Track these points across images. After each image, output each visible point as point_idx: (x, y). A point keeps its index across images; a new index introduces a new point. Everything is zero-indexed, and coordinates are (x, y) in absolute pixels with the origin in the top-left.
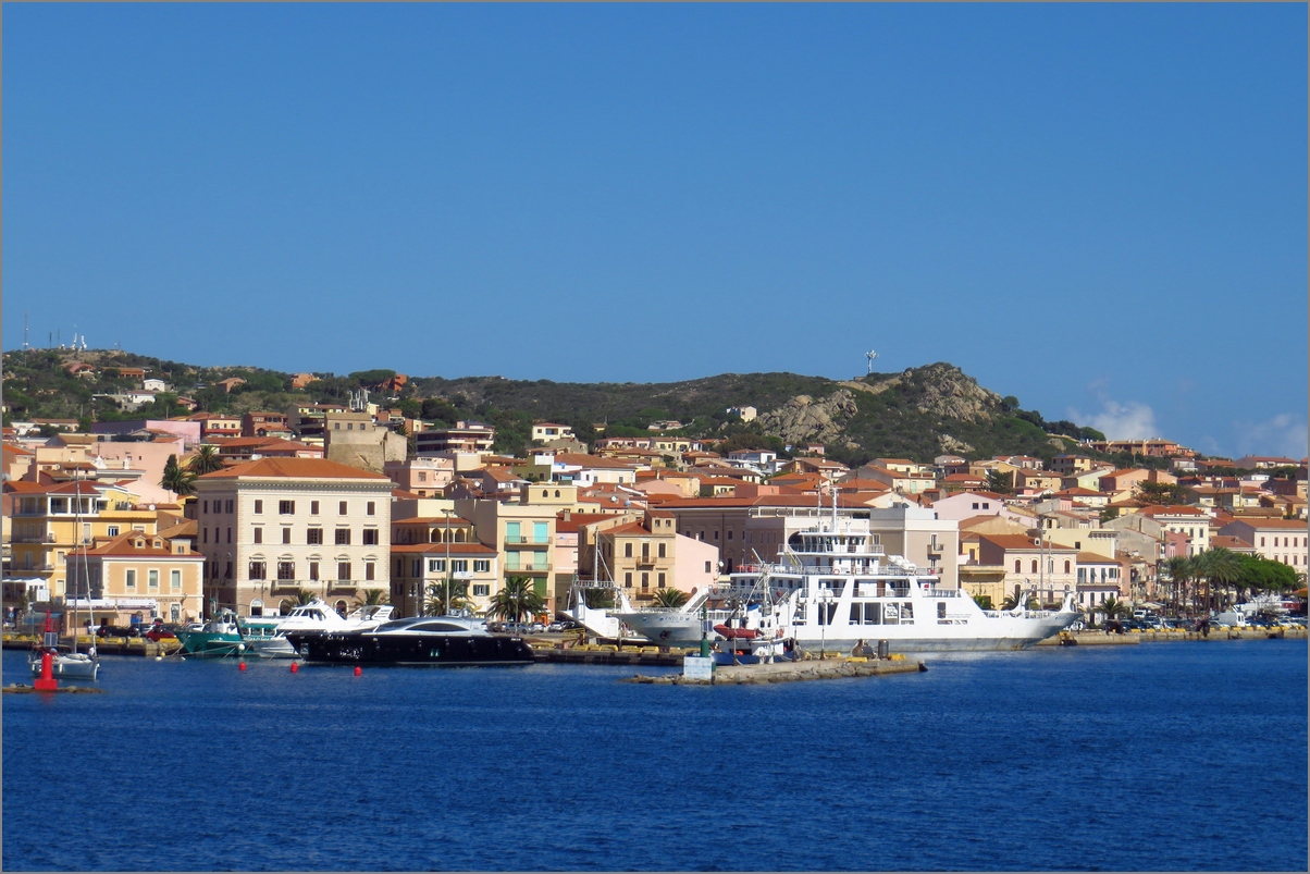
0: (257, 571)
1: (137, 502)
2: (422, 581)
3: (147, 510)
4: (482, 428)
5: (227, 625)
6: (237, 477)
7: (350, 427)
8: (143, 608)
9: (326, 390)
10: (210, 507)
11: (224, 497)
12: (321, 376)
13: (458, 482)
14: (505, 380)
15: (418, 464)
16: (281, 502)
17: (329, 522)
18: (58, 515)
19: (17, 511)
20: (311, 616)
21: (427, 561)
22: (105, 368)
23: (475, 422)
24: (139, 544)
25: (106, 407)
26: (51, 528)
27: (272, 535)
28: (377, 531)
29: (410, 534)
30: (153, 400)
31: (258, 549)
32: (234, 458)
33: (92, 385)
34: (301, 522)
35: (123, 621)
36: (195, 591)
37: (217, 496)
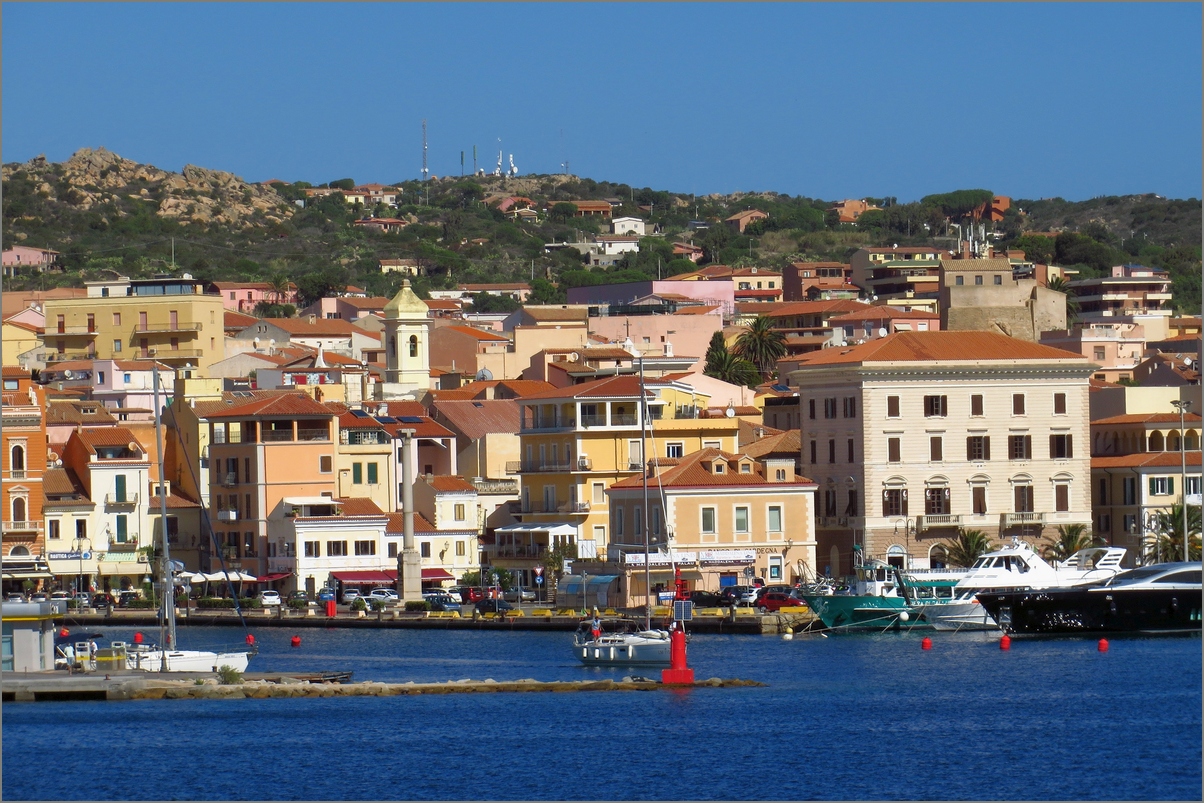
0: (895, 503)
1: (706, 405)
2: (1140, 510)
3: (724, 416)
4: (1150, 274)
5: (881, 584)
6: (860, 363)
7: (979, 280)
8: (737, 563)
9: (892, 225)
10: (820, 409)
11: (840, 394)
12: (878, 203)
13: (1155, 359)
14: (1162, 199)
15: (1092, 334)
16: (926, 398)
17: (999, 425)
18: (592, 429)
19: (529, 424)
20: (1008, 567)
21: (1145, 479)
22: (553, 203)
23: (1139, 267)
24: (719, 468)
25: (567, 263)
26: (583, 448)
27: (915, 448)
28: (1070, 437)
29: (1116, 440)
30: (637, 249)
31: (895, 469)
32: (801, 334)
33: (535, 229)
34: (956, 427)
35: (709, 584)
36: (804, 536)
37: (830, 393)
